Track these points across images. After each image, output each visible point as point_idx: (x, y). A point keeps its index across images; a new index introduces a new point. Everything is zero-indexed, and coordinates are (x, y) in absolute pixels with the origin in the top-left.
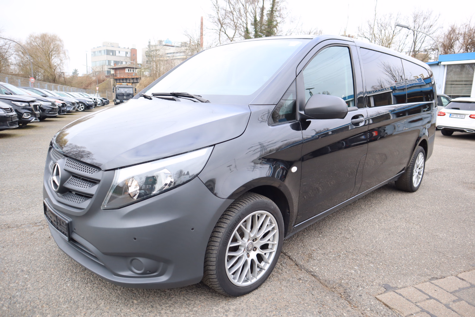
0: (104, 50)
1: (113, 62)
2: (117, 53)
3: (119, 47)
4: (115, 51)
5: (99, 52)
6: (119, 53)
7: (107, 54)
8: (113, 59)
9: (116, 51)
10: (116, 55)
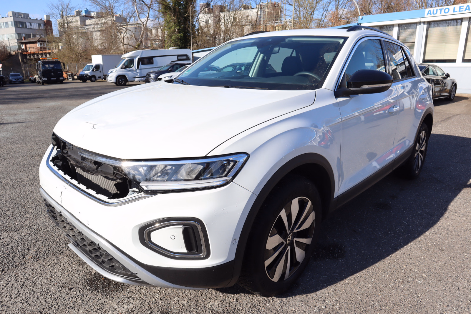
0: (11, 22)
1: (24, 35)
2: (28, 25)
3: (30, 18)
4: (25, 23)
5: (4, 23)
6: (31, 25)
7: (15, 27)
8: (24, 32)
9: (27, 23)
10: (28, 27)
